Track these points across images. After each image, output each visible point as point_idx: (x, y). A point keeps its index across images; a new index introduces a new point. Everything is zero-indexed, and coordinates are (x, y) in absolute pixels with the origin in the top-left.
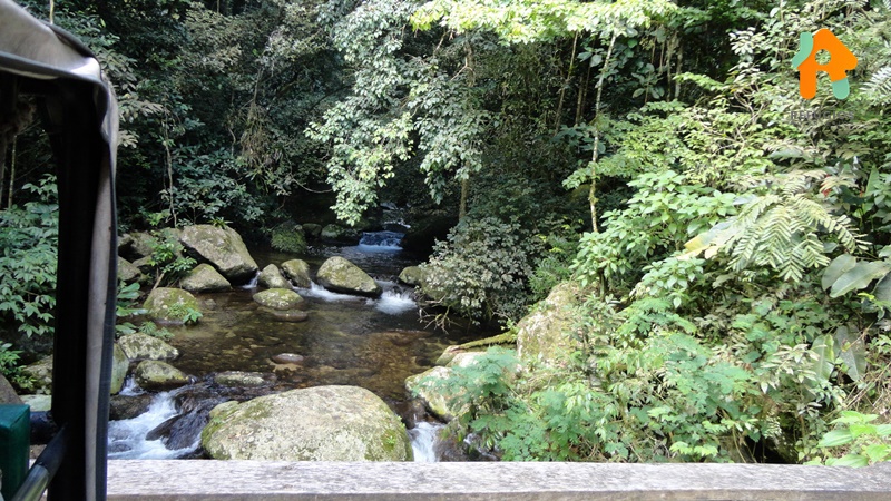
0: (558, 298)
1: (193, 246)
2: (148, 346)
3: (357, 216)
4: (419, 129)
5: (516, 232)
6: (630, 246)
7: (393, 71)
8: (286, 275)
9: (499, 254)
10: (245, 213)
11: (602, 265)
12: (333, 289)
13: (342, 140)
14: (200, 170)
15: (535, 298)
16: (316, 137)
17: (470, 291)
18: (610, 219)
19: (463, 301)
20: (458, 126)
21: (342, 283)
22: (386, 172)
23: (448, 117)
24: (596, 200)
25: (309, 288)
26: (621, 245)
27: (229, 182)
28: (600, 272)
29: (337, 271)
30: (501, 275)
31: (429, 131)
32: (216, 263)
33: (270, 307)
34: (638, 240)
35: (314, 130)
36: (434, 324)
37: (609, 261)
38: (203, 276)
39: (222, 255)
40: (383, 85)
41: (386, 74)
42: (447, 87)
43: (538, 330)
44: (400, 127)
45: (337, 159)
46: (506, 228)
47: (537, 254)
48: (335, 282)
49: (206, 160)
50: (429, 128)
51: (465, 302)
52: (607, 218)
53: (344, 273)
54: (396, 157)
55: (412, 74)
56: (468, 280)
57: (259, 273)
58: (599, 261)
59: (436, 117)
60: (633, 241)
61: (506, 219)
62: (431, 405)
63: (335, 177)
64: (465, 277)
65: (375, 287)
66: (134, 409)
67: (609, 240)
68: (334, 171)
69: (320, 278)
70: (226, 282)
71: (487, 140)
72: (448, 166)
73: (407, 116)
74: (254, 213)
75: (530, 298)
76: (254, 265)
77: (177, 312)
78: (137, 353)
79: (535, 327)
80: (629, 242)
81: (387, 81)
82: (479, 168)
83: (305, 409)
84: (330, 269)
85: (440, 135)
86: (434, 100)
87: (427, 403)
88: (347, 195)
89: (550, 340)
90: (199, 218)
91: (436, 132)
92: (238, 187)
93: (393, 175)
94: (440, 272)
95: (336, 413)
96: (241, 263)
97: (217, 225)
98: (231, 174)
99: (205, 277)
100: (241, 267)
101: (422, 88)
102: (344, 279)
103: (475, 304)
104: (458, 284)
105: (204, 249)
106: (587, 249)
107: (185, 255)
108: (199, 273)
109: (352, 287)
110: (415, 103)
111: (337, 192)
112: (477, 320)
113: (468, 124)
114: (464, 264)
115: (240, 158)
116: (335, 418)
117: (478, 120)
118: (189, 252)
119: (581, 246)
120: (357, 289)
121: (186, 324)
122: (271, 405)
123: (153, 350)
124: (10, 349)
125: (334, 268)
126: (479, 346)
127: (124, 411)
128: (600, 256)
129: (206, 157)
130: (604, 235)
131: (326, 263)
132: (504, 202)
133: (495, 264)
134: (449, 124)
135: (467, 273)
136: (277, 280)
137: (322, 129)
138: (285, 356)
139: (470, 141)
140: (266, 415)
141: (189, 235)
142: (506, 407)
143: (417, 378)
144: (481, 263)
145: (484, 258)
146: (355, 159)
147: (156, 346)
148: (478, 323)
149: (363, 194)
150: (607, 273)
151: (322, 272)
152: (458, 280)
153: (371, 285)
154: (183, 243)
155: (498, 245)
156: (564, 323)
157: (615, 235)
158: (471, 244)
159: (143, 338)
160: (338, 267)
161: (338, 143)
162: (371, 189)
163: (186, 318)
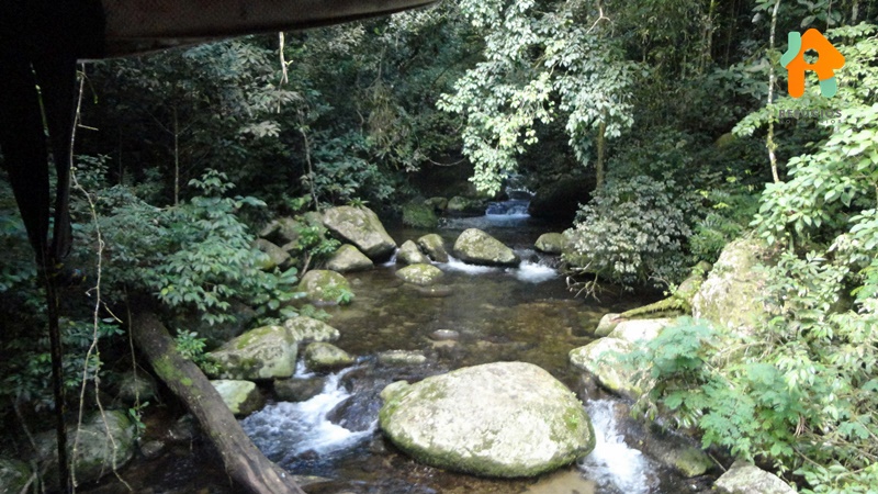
0: (735, 258)
1: (335, 228)
2: (313, 329)
3: (497, 186)
4: (559, 89)
5: (668, 190)
6: (829, 196)
7: (527, 30)
8: (424, 250)
9: (653, 214)
10: (378, 191)
11: (792, 218)
12: (469, 261)
13: (475, 109)
14: (333, 154)
15: (695, 259)
16: (448, 109)
17: (623, 256)
18: (799, 166)
19: (616, 267)
20: (602, 81)
21: (481, 255)
22: (529, 138)
23: (589, 73)
24: (775, 146)
25: (447, 261)
26: (815, 195)
27: (361, 162)
28: (790, 226)
29: (474, 243)
30: (656, 236)
31: (570, 90)
32: (359, 242)
33: (414, 283)
34: (840, 188)
35: (446, 101)
36: (584, 293)
37: (800, 214)
38: (348, 256)
39: (362, 235)
40: (518, 47)
41: (520, 34)
42: (585, 41)
43: (716, 295)
44: (540, 88)
45: (472, 129)
46: (660, 186)
47: (694, 212)
48: (472, 254)
49: (337, 143)
50: (570, 86)
51: (619, 267)
52: (795, 166)
53: (480, 245)
54: (537, 121)
55: (546, 31)
56: (622, 244)
57: (398, 250)
58: (787, 214)
59: (576, 74)
60: (831, 189)
61: (658, 176)
62: (602, 379)
63: (471, 148)
64: (618, 242)
65: (512, 257)
66: (309, 391)
67: (800, 190)
68: (469, 141)
69: (458, 251)
70: (369, 261)
71: (638, 95)
72: (595, 124)
73: (545, 76)
74: (386, 191)
75: (688, 259)
76: (392, 242)
77: (330, 294)
78: (303, 335)
79: (712, 292)
80: (827, 190)
81: (522, 41)
82: (631, 122)
83: (481, 389)
84: (467, 241)
85: (583, 93)
86: (574, 56)
87: (597, 378)
88: (486, 165)
89: (731, 305)
90: (336, 200)
91: (577, 90)
92: (370, 166)
93: (536, 140)
94: (588, 237)
95: (513, 393)
96: (381, 241)
97: (355, 206)
98: (362, 154)
99: (349, 257)
100: (381, 245)
101: (560, 45)
102: (481, 250)
103: (630, 269)
104: (610, 249)
105: (346, 230)
106: (772, 202)
107: (328, 237)
108: (343, 253)
109: (490, 258)
110: (553, 62)
111: (475, 162)
112: (630, 285)
113: (614, 77)
114: (615, 227)
115: (369, 138)
116: (513, 397)
117: (625, 73)
118: (332, 234)
119: (763, 198)
120: (495, 260)
121: (340, 304)
122: (445, 386)
123: (316, 332)
124: (197, 338)
125: (470, 240)
126: (649, 312)
127: (300, 393)
128: (789, 209)
129: (337, 140)
130: (792, 184)
131: (465, 233)
132: (654, 158)
133: (650, 225)
134: (592, 80)
135: (619, 237)
136: (416, 256)
137: (455, 100)
138: (440, 332)
139: (619, 96)
140: (442, 396)
141: (331, 217)
142: (700, 382)
143: (583, 350)
144: (633, 225)
145: (638, 220)
146: (492, 127)
147: (319, 328)
148: (631, 289)
149: (502, 163)
150: (798, 227)
151: (458, 245)
152: (610, 244)
153: (509, 256)
154: (326, 226)
155: (652, 205)
156: (746, 284)
157: (807, 184)
158: (622, 206)
159: (307, 321)
160: (474, 239)
161: (472, 112)
162: (511, 157)
163: (339, 299)
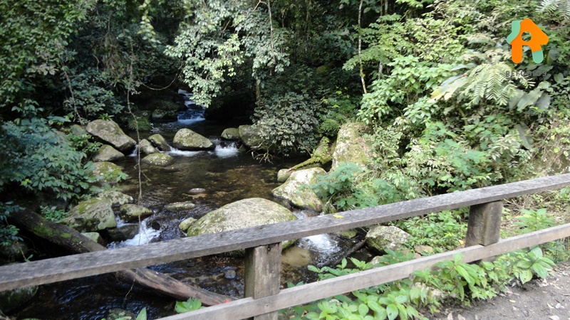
0: (349, 133)
1: (96, 134)
2: (117, 197)
3: (209, 102)
4: (244, 44)
5: (305, 100)
6: (393, 99)
7: (223, 9)
8: (154, 144)
9: (299, 113)
10: (112, 108)
11: (377, 111)
12: (184, 149)
13: (190, 55)
14: (81, 85)
15: (321, 135)
16: (172, 55)
17: (286, 137)
18: (378, 85)
19: (282, 143)
20: (269, 40)
21: (191, 145)
22: (231, 72)
23: (261, 35)
24: (364, 75)
25: (170, 150)
26: (386, 99)
27: (100, 90)
28: (376, 115)
29: (186, 138)
30: (301, 125)
31: (251, 44)
32: (113, 143)
33: (157, 165)
34: (397, 95)
35: (170, 50)
36: (263, 160)
37: (380, 108)
38: (108, 152)
39: (115, 138)
40: (218, 18)
41: (219, 11)
42: (255, 16)
43: (344, 152)
44: (233, 42)
45: (189, 67)
46: (301, 97)
47: (317, 111)
48: (186, 144)
49: (82, 77)
50: (251, 42)
51: (284, 143)
52: (375, 85)
53: (190, 138)
54: (234, 63)
55: (232, 9)
56: (285, 131)
58: (375, 108)
59: (254, 35)
60: (394, 95)
61: (299, 93)
62: (293, 201)
63: (189, 79)
64: (282, 129)
65: (211, 144)
67: (379, 97)
68: (188, 75)
69: (176, 143)
70: (121, 154)
71: (291, 49)
72: (269, 64)
73: (236, 36)
74: (118, 108)
75: (317, 136)
76: (134, 142)
77: (111, 176)
78: (112, 202)
79: (341, 150)
80: (392, 96)
81: (222, 16)
82: (288, 64)
83: (244, 212)
84: (181, 137)
85: (258, 46)
86: (252, 25)
87: (291, 201)
88: (200, 89)
89: (350, 156)
90: (93, 117)
91: (255, 45)
92: (108, 93)
93: (235, 74)
94: (263, 128)
95: (261, 212)
96: (128, 141)
97: (105, 119)
98: (101, 84)
99: (109, 152)
100: (128, 143)
101: (242, 18)
102: (191, 141)
103: (290, 144)
104: (279, 133)
105: (103, 135)
106: (367, 103)
107: (91, 141)
108: (104, 151)
109: (197, 146)
110: (240, 28)
111: (192, 88)
112: (287, 153)
113: (277, 38)
114: (280, 122)
115: (104, 73)
116: (263, 214)
117: (282, 36)
118: (95, 139)
119: (362, 101)
120: (201, 147)
121: (119, 182)
122: (223, 214)
123: (120, 199)
124: (57, 209)
125: (184, 136)
126: (305, 166)
127: (128, 234)
128: (375, 106)
129: (82, 75)
130: (376, 94)
131: (178, 134)
132: (296, 82)
133: (298, 119)
134: (263, 39)
135: (282, 127)
136: (150, 149)
137: (176, 49)
138: (193, 190)
139: (281, 49)
140: (224, 219)
141: (92, 127)
142: (352, 192)
143: (280, 188)
144: (289, 119)
145: (291, 117)
146: (203, 66)
147: (121, 196)
148: (288, 155)
149: (212, 88)
150: (380, 115)
151: (176, 139)
152: (278, 131)
153: (209, 143)
154: (90, 134)
155: (298, 109)
156: (356, 145)
157: (382, 94)
158: (282, 109)
159: (112, 193)
160: (186, 135)
161: (189, 56)
162: (217, 83)
163: (118, 179)
